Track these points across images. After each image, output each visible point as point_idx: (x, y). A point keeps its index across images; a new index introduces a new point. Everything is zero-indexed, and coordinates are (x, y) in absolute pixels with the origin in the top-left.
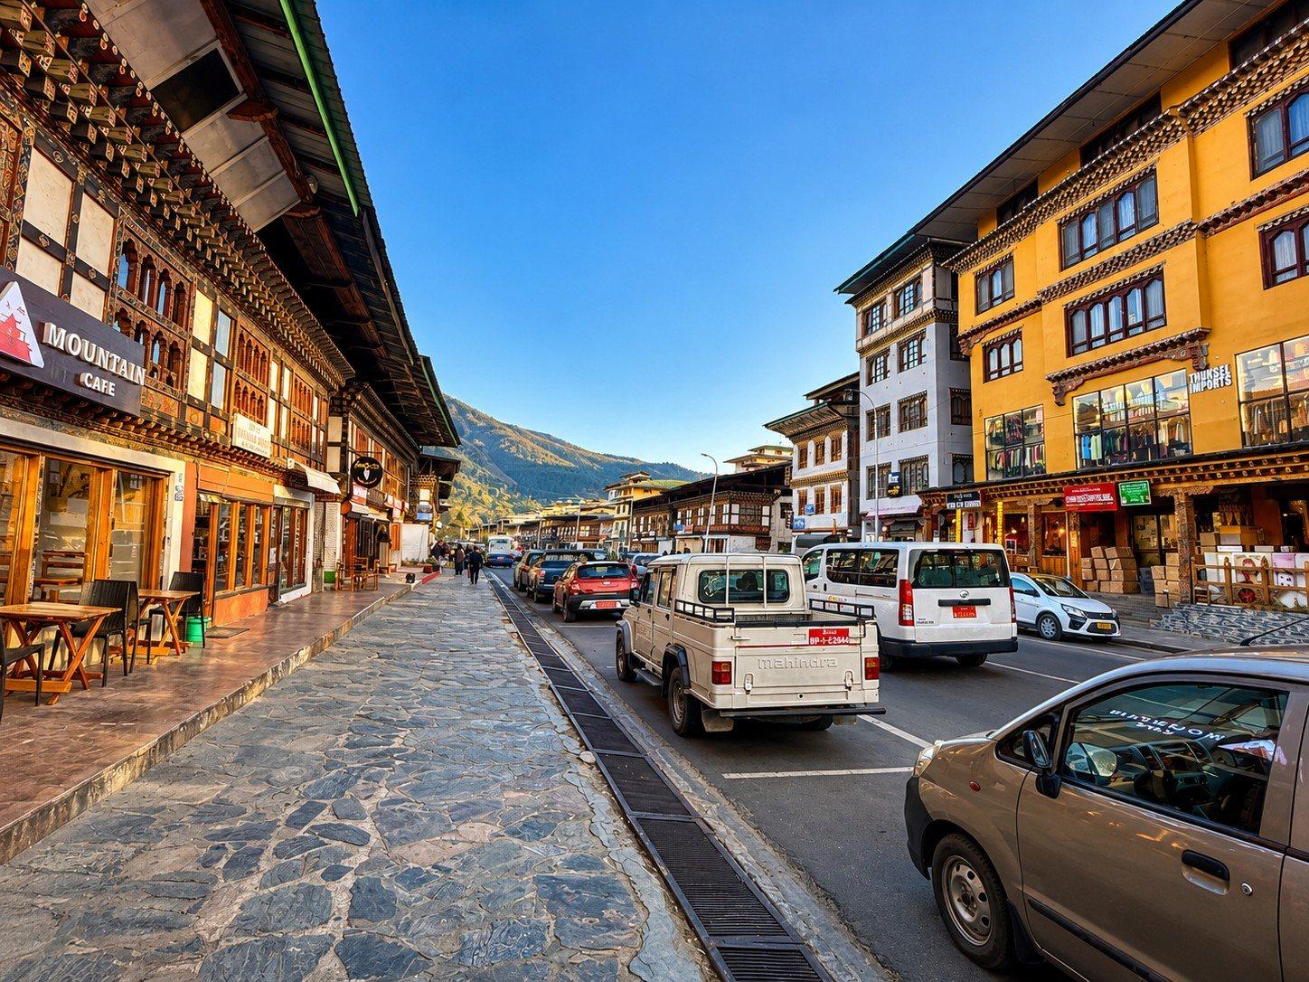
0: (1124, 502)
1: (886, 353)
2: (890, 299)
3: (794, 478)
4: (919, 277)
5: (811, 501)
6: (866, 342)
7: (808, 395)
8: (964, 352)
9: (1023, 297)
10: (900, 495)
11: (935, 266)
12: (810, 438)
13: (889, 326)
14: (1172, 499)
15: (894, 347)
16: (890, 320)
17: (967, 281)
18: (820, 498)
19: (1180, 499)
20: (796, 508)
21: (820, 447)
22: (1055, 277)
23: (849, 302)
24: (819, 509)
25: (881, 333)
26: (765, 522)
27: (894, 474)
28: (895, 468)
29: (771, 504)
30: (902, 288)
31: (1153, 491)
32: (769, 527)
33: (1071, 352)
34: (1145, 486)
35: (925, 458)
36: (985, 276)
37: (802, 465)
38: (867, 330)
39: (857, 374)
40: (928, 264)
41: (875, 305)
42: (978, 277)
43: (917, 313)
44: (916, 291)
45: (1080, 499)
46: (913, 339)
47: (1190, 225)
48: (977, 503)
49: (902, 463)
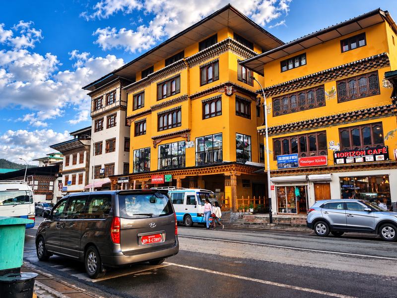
0: (166, 181)
1: (102, 119)
2: (104, 97)
3: (63, 170)
4: (115, 90)
5: (70, 179)
6: (95, 113)
7: (71, 133)
8: (129, 124)
9: (147, 108)
10: (104, 177)
11: (121, 88)
12: (71, 153)
13: (104, 109)
14: (176, 180)
15: (105, 118)
16: (104, 106)
17: (130, 97)
18: (74, 178)
19: (178, 180)
20: (63, 182)
21: (75, 157)
22: (156, 103)
23: (89, 94)
24: (74, 183)
25: (101, 111)
26: (51, 188)
27: (102, 169)
28: (103, 167)
29: (54, 181)
30: (110, 93)
31: (172, 178)
32: (53, 191)
33: (158, 130)
34: (170, 176)
35: (113, 164)
36: (136, 96)
37: (67, 164)
38: (95, 109)
39: (91, 127)
40: (119, 86)
41: (99, 98)
42: (134, 96)
43: (114, 105)
44: (114, 95)
45: (156, 179)
46: (112, 116)
47: (187, 96)
48: (127, 181)
49: (105, 165)
